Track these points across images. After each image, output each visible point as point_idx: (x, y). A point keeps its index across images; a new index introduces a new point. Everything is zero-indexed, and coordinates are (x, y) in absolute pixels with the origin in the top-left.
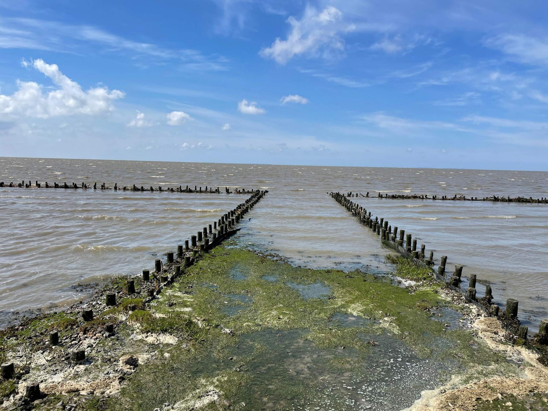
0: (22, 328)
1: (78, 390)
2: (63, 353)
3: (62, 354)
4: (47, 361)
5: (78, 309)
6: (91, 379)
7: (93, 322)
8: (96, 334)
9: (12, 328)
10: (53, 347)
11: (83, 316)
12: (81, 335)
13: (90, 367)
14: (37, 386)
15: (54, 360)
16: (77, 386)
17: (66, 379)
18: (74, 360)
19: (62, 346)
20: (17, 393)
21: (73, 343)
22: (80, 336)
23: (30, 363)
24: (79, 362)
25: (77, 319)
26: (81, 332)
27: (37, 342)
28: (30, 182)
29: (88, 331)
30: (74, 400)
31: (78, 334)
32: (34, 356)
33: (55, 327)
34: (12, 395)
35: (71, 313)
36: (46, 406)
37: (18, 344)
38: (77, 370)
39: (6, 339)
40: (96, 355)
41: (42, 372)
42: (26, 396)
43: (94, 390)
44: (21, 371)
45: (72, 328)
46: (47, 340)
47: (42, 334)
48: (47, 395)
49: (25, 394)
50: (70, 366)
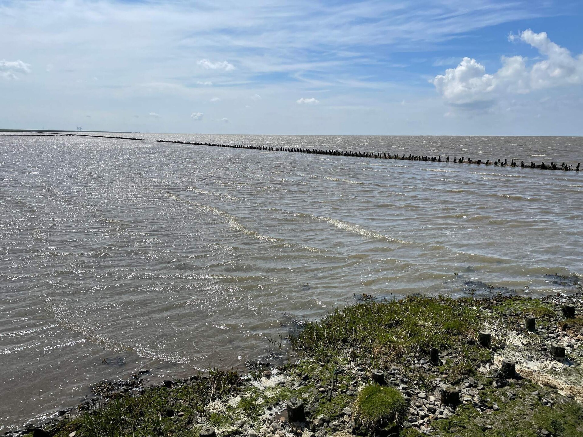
0: (497, 303)
1: (555, 387)
2: (540, 342)
3: (538, 343)
4: (523, 344)
5: (555, 301)
6: (571, 382)
7: (574, 320)
8: (578, 335)
9: (487, 300)
10: (529, 333)
11: (564, 310)
12: (560, 330)
13: (570, 368)
14: (513, 365)
15: (530, 346)
16: (555, 383)
17: (542, 370)
18: (552, 354)
19: (538, 333)
20: (493, 364)
21: (550, 335)
22: (558, 331)
23: (505, 340)
24: (557, 358)
25: (555, 311)
26: (560, 327)
27: (512, 322)
28: (506, 160)
29: (569, 328)
30: (551, 395)
31: (556, 328)
32: (509, 334)
33: (531, 313)
34: (488, 364)
35: (548, 303)
36: (521, 389)
37: (493, 318)
38: (556, 366)
39: (482, 309)
40: (578, 358)
41: (517, 353)
42: (500, 370)
43: (575, 395)
44: (497, 345)
45: (549, 320)
46: (523, 324)
47: (517, 315)
48: (523, 378)
49: (500, 367)
50: (548, 359)
